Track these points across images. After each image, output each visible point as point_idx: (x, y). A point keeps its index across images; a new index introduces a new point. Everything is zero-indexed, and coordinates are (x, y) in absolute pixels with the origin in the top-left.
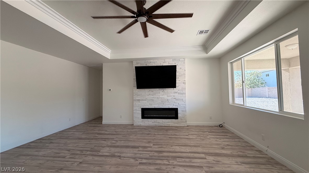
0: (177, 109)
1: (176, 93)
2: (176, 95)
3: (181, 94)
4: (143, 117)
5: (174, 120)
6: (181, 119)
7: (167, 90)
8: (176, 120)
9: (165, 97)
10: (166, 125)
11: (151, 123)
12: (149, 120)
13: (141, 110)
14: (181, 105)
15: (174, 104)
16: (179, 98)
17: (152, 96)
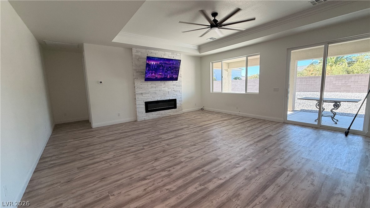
0: (176, 99)
1: (175, 85)
2: (174, 87)
3: (178, 86)
4: (147, 111)
5: (174, 109)
6: (179, 108)
7: (168, 83)
8: (175, 109)
9: (166, 89)
10: (167, 115)
11: (155, 115)
12: (153, 113)
13: (144, 104)
14: (179, 96)
15: (174, 95)
16: (177, 90)
17: (155, 89)
